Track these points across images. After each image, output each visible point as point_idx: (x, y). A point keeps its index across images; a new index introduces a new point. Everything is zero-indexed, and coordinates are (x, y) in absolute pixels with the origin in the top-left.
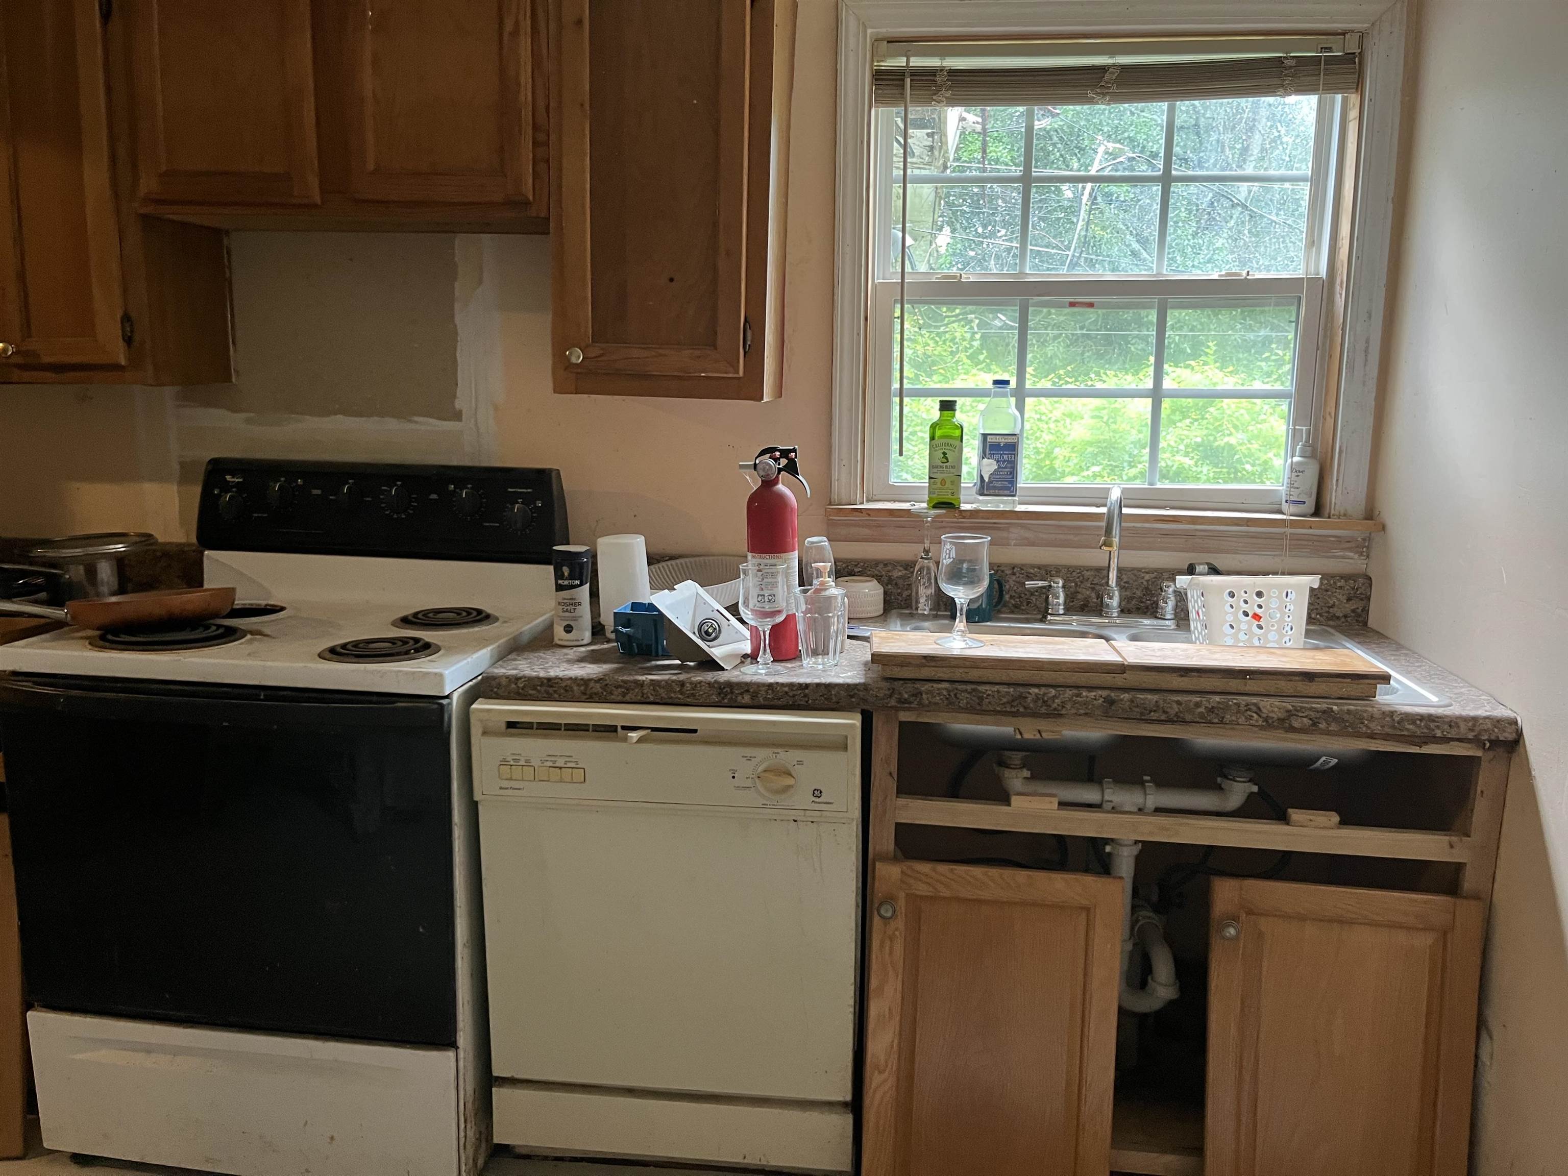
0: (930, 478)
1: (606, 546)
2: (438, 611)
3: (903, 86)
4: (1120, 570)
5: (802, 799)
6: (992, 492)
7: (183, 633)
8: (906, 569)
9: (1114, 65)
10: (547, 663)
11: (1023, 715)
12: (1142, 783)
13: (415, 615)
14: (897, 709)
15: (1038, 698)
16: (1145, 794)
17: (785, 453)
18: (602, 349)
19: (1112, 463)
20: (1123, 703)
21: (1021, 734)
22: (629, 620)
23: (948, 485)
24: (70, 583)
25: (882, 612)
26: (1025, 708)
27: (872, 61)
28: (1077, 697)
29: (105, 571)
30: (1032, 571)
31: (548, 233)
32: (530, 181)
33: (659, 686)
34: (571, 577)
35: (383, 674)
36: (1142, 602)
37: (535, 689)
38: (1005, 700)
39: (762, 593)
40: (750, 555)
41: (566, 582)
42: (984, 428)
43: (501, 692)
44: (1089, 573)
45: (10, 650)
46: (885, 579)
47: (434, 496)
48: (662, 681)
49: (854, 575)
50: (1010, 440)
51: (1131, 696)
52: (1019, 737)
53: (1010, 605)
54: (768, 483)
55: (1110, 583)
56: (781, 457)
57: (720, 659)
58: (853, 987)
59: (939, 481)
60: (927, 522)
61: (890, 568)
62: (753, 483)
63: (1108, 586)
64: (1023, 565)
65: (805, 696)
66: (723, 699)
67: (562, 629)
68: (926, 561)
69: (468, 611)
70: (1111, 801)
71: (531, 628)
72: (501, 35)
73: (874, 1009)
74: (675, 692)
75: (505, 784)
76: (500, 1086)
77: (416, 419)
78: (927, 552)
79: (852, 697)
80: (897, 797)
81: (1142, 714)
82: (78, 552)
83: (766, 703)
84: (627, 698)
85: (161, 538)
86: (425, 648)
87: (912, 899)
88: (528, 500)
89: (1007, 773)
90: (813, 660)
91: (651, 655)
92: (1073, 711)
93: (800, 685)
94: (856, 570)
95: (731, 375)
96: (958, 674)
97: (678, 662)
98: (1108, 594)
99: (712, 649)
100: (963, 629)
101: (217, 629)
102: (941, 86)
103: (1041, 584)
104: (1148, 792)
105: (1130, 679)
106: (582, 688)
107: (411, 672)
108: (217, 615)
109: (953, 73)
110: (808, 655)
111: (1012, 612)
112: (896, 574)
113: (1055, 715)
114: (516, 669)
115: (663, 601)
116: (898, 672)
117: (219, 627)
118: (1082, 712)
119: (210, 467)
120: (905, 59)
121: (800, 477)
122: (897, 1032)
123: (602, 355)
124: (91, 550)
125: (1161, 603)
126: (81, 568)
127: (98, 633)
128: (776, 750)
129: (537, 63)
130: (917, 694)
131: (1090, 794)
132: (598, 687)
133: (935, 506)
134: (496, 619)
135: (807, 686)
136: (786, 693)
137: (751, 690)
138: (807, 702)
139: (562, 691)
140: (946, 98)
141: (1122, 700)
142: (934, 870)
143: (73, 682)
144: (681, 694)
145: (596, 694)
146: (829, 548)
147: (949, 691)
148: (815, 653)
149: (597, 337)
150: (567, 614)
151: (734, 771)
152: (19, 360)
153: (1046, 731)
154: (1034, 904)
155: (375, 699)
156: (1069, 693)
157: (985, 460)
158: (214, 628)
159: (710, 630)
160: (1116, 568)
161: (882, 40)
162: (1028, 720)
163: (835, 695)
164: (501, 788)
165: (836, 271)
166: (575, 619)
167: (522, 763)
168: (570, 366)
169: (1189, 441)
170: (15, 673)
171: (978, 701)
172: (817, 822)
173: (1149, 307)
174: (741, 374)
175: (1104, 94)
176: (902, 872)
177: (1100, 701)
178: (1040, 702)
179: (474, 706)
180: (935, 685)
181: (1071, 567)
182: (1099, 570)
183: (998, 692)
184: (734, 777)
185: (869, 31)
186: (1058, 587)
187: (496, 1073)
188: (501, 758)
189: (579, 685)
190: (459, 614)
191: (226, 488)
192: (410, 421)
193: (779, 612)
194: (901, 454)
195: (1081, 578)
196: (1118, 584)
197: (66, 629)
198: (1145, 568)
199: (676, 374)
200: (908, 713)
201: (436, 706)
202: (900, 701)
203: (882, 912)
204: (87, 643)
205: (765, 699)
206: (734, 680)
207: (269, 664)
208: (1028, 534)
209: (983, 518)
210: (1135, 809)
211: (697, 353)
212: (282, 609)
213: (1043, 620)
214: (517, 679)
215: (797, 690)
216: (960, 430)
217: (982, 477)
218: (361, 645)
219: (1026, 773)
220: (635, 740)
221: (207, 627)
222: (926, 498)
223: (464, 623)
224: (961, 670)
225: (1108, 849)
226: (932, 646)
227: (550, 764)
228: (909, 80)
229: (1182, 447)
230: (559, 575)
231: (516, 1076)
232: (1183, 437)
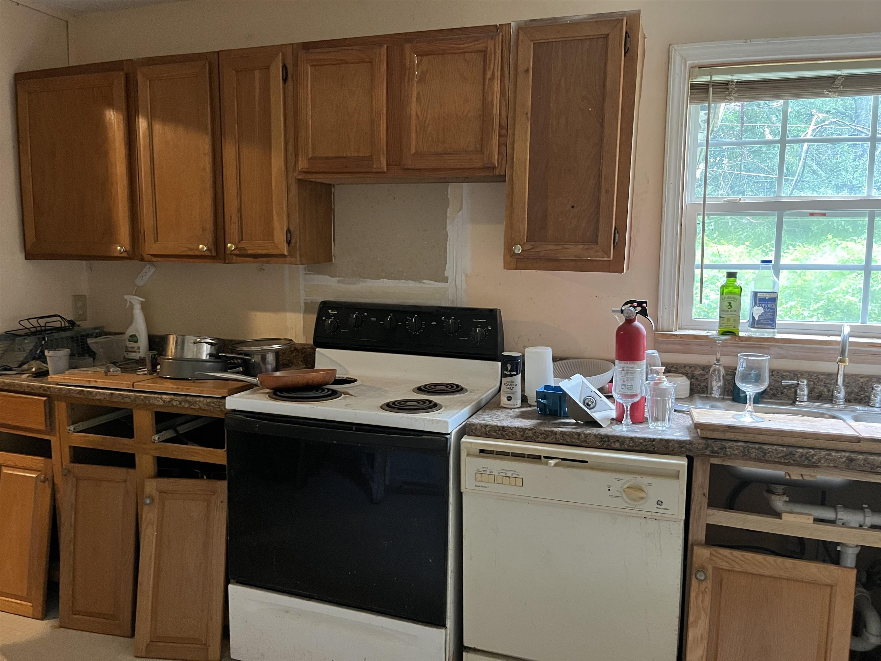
0: (720, 317)
1: (529, 352)
2: (436, 385)
3: (708, 92)
4: (845, 376)
5: (650, 505)
6: (760, 326)
7: (311, 393)
8: (703, 370)
9: (840, 75)
10: (500, 418)
11: (792, 465)
12: (862, 509)
13: (425, 386)
14: (710, 456)
15: (803, 455)
16: (865, 516)
17: (640, 304)
18: (532, 245)
19: (803, 300)
20: (859, 461)
21: (789, 476)
22: (545, 396)
23: (732, 321)
24: (254, 364)
25: (688, 395)
26: (794, 461)
27: (689, 79)
28: (829, 456)
29: (270, 358)
30: (785, 374)
31: (505, 181)
32: (496, 157)
33: (566, 435)
34: (512, 370)
35: (416, 420)
36: (858, 396)
37: (495, 432)
38: (780, 455)
39: (624, 384)
40: (617, 362)
41: (509, 373)
42: (755, 288)
43: (477, 433)
44: (822, 377)
45: (233, 399)
46: (690, 375)
47: (434, 323)
48: (568, 432)
49: (671, 373)
50: (773, 295)
51: (864, 457)
52: (788, 477)
53: (770, 394)
54: (629, 321)
55: (839, 383)
56: (638, 306)
57: (599, 421)
58: (678, 620)
59: (726, 319)
60: (719, 343)
61: (693, 369)
62: (620, 320)
63: (837, 385)
64: (778, 370)
65: (653, 445)
66: (603, 444)
67: (506, 398)
68: (718, 366)
69: (452, 385)
70: (842, 519)
71: (486, 396)
72: (484, 79)
73: (692, 634)
74: (575, 439)
75: (478, 484)
76: (467, 652)
77: (424, 281)
78: (718, 360)
79: (682, 447)
80: (708, 508)
81: (872, 468)
82: (259, 348)
83: (629, 448)
84: (547, 440)
85: (296, 341)
86: (433, 406)
87: (716, 569)
88: (483, 326)
89: (773, 497)
90: (656, 424)
91: (557, 416)
92: (826, 464)
93: (650, 439)
94: (672, 369)
95: (605, 259)
96: (749, 438)
97: (574, 421)
98: (837, 391)
99: (593, 414)
100: (751, 410)
101: (328, 391)
102: (731, 91)
103: (790, 382)
104: (867, 515)
105: (864, 446)
106: (522, 433)
107: (431, 419)
108: (327, 384)
109: (739, 83)
110: (652, 420)
111: (771, 398)
112: (697, 372)
113: (814, 466)
114: (484, 420)
115: (566, 385)
116: (709, 434)
117: (329, 390)
118: (832, 465)
119: (321, 306)
120: (709, 77)
121: (649, 318)
122: (706, 649)
123: (532, 249)
124: (265, 348)
125: (872, 397)
126: (260, 356)
127: (271, 391)
128: (636, 476)
129: (503, 93)
130: (724, 448)
131: (828, 514)
132: (530, 433)
133: (724, 333)
134: (467, 391)
135: (654, 440)
136: (641, 443)
137: (620, 440)
138: (654, 449)
139: (511, 434)
140: (735, 97)
141: (859, 459)
142: (731, 554)
143: (265, 417)
144: (578, 440)
145: (529, 437)
146: (659, 357)
147: (744, 448)
148: (657, 420)
149: (531, 238)
150: (509, 390)
151: (609, 487)
152: (237, 252)
153: (806, 475)
154: (796, 581)
155: (412, 433)
156: (823, 453)
157: (756, 307)
158: (326, 390)
159: (590, 403)
160: (842, 374)
161: (695, 67)
162: (796, 468)
163: (671, 446)
164: (476, 486)
165: (664, 199)
166: (513, 393)
167: (488, 473)
168: (513, 254)
169: (855, 286)
170: (235, 411)
171: (762, 455)
172: (660, 520)
173: (863, 215)
174: (611, 258)
175: (835, 92)
176: (710, 553)
177: (844, 459)
178: (804, 458)
179: (463, 440)
180: (735, 444)
181: (811, 372)
182: (830, 375)
183: (776, 450)
184: (609, 490)
185: (688, 63)
186: (804, 385)
187: (465, 644)
188: (476, 470)
189: (520, 431)
190: (447, 387)
191: (329, 316)
192: (421, 282)
193: (636, 395)
194: (701, 302)
195: (817, 379)
196: (843, 385)
197: (256, 388)
198: (859, 375)
199: (574, 258)
200: (716, 459)
201: (443, 439)
202: (712, 452)
203: (698, 576)
204: (267, 396)
205: (628, 446)
206: (610, 434)
207: (358, 411)
208: (782, 352)
209: (754, 341)
210: (858, 526)
211: (586, 246)
212: (355, 381)
213: (793, 404)
214: (486, 426)
215: (648, 442)
216: (740, 289)
217: (753, 317)
218: (402, 403)
219: (786, 498)
220: (552, 465)
221: (323, 390)
222: (717, 328)
223: (451, 392)
224: (752, 435)
225: (839, 548)
226: (731, 420)
227: (504, 475)
228: (711, 88)
229: (850, 290)
230: (504, 368)
231: (477, 647)
232: (851, 284)
